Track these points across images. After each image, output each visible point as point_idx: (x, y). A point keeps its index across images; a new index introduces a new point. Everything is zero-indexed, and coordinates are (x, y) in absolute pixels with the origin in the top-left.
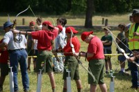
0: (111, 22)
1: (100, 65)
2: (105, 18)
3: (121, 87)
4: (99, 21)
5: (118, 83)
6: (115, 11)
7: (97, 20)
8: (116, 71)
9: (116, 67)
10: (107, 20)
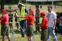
0: (13, 8)
1: (6, 27)
2: (10, 6)
3: (17, 37)
4: (7, 8)
5: (16, 35)
6: (14, 3)
7: (6, 7)
8: (15, 30)
9: (15, 28)
10: (11, 7)
